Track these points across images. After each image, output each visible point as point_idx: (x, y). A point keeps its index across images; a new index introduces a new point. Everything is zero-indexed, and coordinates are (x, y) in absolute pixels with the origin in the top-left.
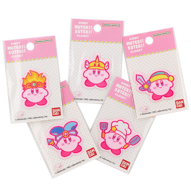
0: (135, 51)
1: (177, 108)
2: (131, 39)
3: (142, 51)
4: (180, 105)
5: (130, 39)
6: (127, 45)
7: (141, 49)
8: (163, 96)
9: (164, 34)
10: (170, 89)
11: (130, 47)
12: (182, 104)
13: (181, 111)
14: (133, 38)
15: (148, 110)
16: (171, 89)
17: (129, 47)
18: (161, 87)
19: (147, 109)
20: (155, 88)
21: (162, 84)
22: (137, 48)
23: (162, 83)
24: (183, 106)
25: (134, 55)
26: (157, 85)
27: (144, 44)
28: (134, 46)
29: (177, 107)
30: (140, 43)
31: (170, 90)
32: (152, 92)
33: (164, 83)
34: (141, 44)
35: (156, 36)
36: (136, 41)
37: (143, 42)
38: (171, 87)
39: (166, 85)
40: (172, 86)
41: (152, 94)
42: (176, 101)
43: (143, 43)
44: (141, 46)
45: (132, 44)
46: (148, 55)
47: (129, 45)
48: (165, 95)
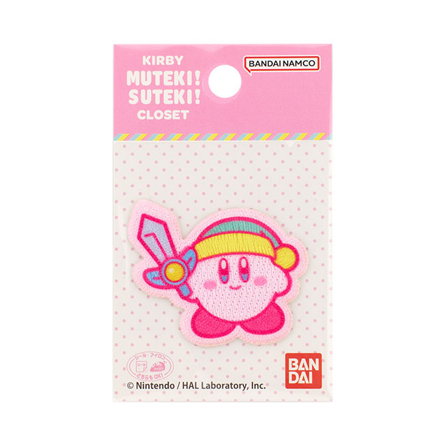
0: (159, 115)
1: (288, 386)
2: (151, 60)
3: (185, 118)
4: (304, 374)
5: (146, 60)
6: (129, 83)
7: (185, 112)
8: (238, 328)
9: (292, 67)
10: (274, 299)
11: (139, 95)
12: (311, 373)
13: (304, 403)
14: (160, 60)
15: (163, 372)
16: (279, 301)
17: (136, 92)
18: (238, 288)
19: (163, 366)
20: (210, 285)
21: (245, 276)
22: (166, 102)
23: (244, 271)
24: (317, 383)
25: (151, 129)
26: (224, 273)
27: (198, 92)
28: (154, 91)
29: (291, 382)
30: (183, 83)
31: (273, 304)
32: (197, 301)
33: (255, 272)
34: (186, 88)
35: (258, 67)
36: (167, 73)
37: (197, 83)
38: (277, 295)
39: (261, 281)
40: (285, 288)
41: (195, 307)
42: (288, 356)
43: (198, 87)
44: (185, 96)
45: (148, 83)
46: (210, 142)
47: (137, 84)
48: (247, 321)
